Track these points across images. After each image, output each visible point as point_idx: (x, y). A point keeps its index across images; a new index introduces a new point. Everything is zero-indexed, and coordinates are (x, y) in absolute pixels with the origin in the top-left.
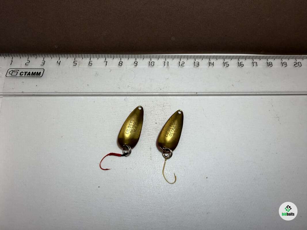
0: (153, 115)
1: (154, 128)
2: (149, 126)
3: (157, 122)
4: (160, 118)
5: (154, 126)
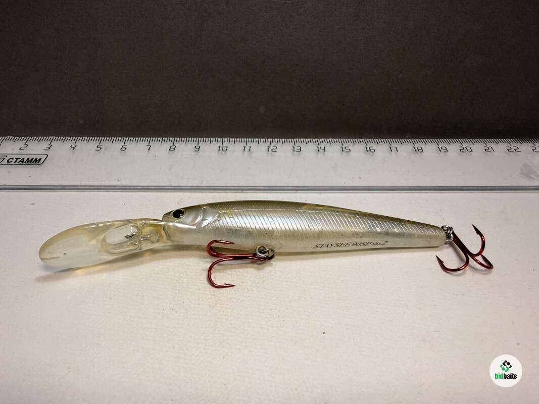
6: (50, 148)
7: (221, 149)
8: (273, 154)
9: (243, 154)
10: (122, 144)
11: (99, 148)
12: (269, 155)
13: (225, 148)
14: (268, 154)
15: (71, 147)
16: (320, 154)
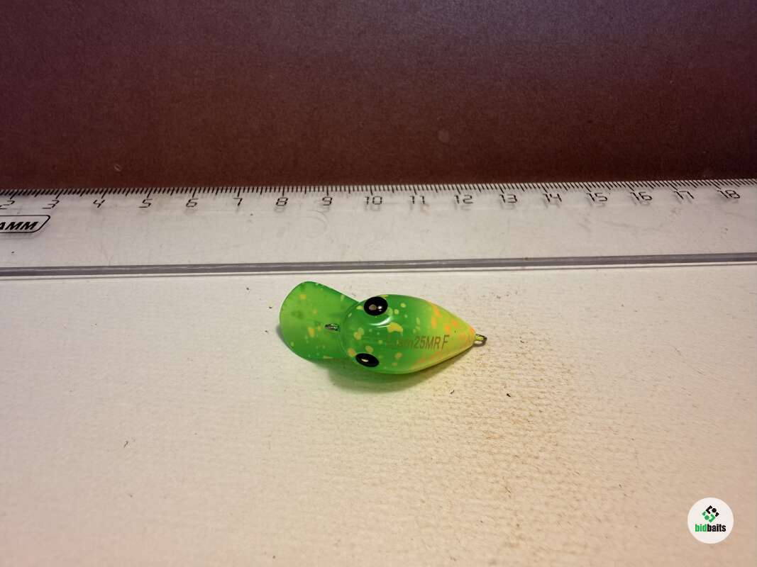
0: (492, 369)
1: (502, 412)
2: (484, 405)
3: (512, 389)
4: (519, 380)
5: (503, 404)
6: (54, 205)
7: (370, 201)
8: (465, 208)
9: (411, 208)
10: (188, 196)
11: (147, 204)
12: (459, 209)
13: (377, 200)
14: (456, 207)
15: (94, 203)
16: (552, 207)
